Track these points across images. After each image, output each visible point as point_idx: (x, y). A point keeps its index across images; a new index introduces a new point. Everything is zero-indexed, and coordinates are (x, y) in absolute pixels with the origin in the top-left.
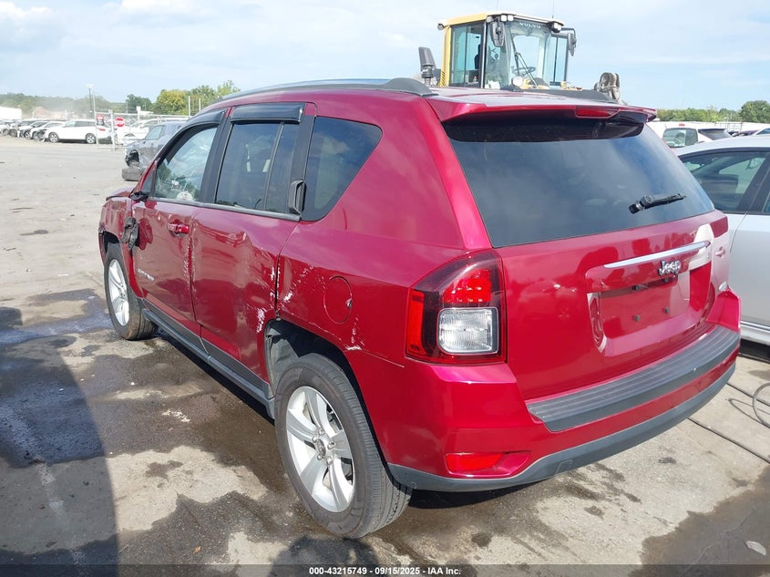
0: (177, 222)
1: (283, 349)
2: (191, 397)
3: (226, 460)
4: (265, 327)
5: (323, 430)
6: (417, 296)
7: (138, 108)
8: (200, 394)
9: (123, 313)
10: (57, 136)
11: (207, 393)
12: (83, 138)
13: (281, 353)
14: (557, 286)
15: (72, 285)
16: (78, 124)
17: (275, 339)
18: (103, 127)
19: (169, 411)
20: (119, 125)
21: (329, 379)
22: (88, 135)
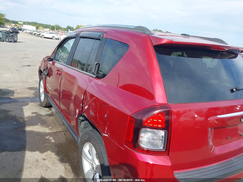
0: (58, 71)
1: (85, 124)
2: (58, 132)
3: (62, 161)
4: (78, 116)
5: (94, 161)
6: (132, 119)
7: (69, 30)
8: (61, 132)
9: (42, 98)
10: (44, 36)
11: (63, 131)
12: (51, 37)
13: (85, 126)
14: (196, 116)
15: (32, 85)
16: (50, 33)
17: (82, 121)
18: (57, 35)
19: (48, 137)
20: (62, 35)
21: (97, 143)
22: (53, 37)
